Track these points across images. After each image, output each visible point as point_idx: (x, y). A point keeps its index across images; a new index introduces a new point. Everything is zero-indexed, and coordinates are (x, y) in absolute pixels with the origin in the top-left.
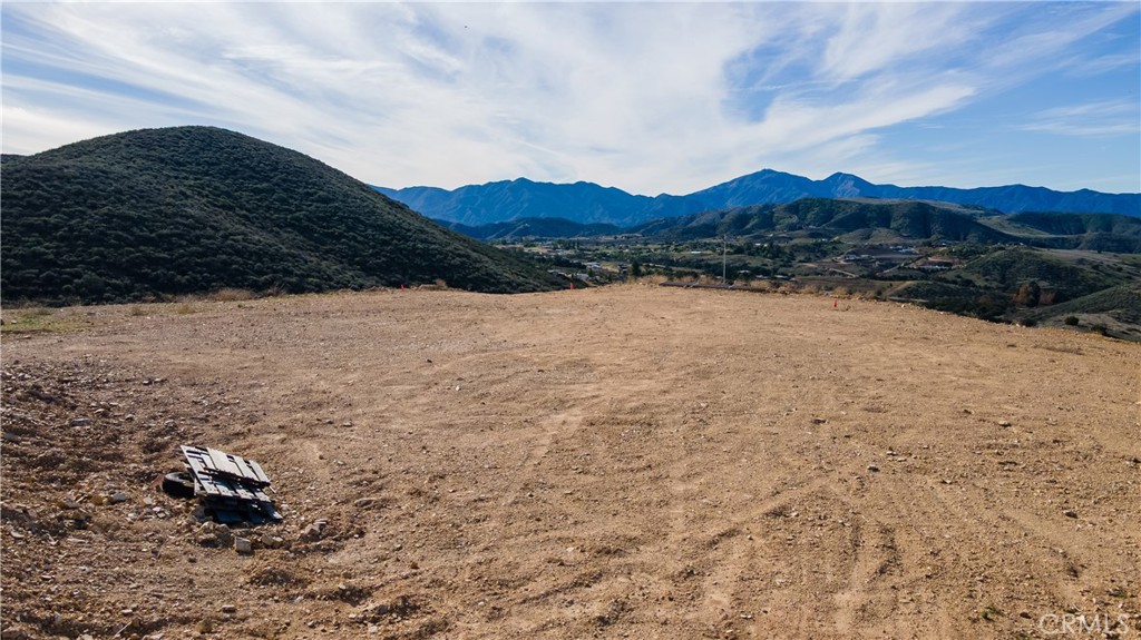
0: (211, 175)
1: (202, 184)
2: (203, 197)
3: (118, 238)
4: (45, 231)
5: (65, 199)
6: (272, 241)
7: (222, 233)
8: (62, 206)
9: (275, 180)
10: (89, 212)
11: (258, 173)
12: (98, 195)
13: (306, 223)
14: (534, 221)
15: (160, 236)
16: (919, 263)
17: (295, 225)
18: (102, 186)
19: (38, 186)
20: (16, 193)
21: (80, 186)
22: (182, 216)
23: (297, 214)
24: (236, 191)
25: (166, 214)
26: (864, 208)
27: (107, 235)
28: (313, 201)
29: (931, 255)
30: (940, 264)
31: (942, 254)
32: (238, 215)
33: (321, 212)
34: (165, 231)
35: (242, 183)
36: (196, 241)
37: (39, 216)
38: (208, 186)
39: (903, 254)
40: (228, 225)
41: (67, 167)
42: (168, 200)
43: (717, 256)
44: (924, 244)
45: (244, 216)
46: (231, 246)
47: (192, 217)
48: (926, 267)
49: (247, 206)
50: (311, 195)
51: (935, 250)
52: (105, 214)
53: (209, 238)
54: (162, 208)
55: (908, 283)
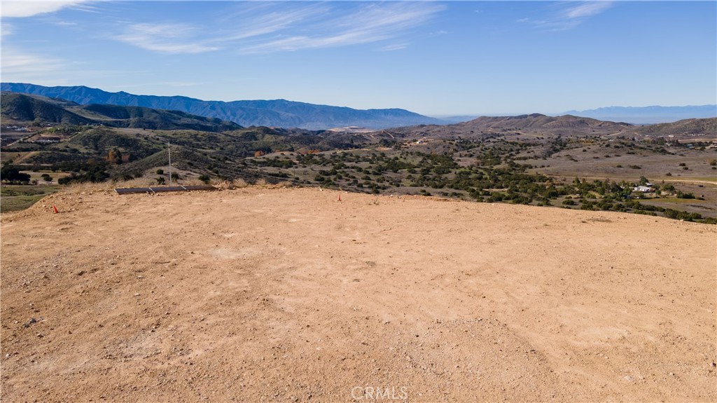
16: (35, 138)
29: (42, 133)
30: (50, 139)
31: (51, 132)
39: (17, 131)
44: (34, 125)
48: (41, 141)
51: (44, 129)
55: (33, 153)
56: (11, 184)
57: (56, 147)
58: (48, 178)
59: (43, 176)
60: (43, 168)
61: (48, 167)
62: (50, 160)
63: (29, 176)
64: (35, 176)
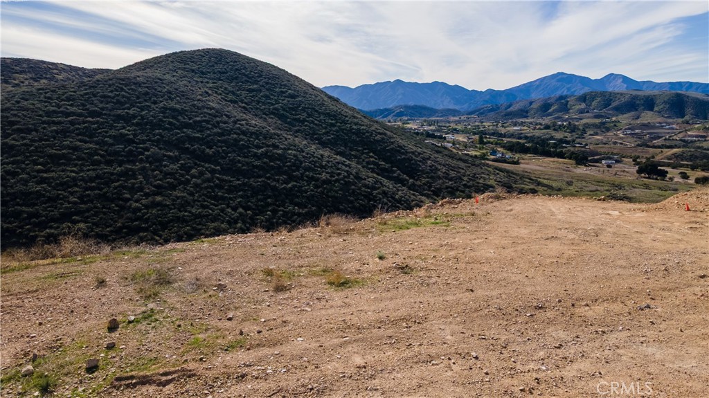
0: (222, 80)
1: (217, 86)
2: (218, 94)
3: (170, 123)
4: (127, 119)
5: (138, 98)
6: (264, 124)
7: (232, 119)
8: (136, 103)
9: (261, 83)
10: (153, 106)
11: (250, 78)
12: (158, 95)
13: (282, 112)
14: (406, 107)
15: (195, 122)
16: (681, 136)
17: (275, 113)
19: (122, 89)
20: (110, 94)
21: (146, 89)
22: (207, 108)
23: (276, 106)
24: (238, 91)
25: (198, 107)
26: (635, 98)
27: (164, 122)
28: (285, 97)
29: (689, 130)
30: (697, 136)
31: (698, 129)
32: (240, 107)
33: (291, 104)
34: (198, 119)
35: (241, 86)
36: (216, 125)
37: (124, 109)
38: (221, 87)
39: (666, 129)
40: (236, 114)
41: (139, 77)
42: (199, 97)
43: (532, 131)
44: (683, 122)
45: (244, 107)
46: (239, 129)
47: (213, 108)
48: (686, 139)
49: (246, 101)
50: (284, 93)
51: (692, 127)
52: (162, 107)
53: (225, 123)
54: (196, 103)
55: (675, 150)
56: (649, 178)
57: (701, 145)
58: (685, 176)
59: (681, 173)
60: (682, 166)
61: (687, 165)
62: (692, 158)
63: (667, 172)
64: (672, 172)
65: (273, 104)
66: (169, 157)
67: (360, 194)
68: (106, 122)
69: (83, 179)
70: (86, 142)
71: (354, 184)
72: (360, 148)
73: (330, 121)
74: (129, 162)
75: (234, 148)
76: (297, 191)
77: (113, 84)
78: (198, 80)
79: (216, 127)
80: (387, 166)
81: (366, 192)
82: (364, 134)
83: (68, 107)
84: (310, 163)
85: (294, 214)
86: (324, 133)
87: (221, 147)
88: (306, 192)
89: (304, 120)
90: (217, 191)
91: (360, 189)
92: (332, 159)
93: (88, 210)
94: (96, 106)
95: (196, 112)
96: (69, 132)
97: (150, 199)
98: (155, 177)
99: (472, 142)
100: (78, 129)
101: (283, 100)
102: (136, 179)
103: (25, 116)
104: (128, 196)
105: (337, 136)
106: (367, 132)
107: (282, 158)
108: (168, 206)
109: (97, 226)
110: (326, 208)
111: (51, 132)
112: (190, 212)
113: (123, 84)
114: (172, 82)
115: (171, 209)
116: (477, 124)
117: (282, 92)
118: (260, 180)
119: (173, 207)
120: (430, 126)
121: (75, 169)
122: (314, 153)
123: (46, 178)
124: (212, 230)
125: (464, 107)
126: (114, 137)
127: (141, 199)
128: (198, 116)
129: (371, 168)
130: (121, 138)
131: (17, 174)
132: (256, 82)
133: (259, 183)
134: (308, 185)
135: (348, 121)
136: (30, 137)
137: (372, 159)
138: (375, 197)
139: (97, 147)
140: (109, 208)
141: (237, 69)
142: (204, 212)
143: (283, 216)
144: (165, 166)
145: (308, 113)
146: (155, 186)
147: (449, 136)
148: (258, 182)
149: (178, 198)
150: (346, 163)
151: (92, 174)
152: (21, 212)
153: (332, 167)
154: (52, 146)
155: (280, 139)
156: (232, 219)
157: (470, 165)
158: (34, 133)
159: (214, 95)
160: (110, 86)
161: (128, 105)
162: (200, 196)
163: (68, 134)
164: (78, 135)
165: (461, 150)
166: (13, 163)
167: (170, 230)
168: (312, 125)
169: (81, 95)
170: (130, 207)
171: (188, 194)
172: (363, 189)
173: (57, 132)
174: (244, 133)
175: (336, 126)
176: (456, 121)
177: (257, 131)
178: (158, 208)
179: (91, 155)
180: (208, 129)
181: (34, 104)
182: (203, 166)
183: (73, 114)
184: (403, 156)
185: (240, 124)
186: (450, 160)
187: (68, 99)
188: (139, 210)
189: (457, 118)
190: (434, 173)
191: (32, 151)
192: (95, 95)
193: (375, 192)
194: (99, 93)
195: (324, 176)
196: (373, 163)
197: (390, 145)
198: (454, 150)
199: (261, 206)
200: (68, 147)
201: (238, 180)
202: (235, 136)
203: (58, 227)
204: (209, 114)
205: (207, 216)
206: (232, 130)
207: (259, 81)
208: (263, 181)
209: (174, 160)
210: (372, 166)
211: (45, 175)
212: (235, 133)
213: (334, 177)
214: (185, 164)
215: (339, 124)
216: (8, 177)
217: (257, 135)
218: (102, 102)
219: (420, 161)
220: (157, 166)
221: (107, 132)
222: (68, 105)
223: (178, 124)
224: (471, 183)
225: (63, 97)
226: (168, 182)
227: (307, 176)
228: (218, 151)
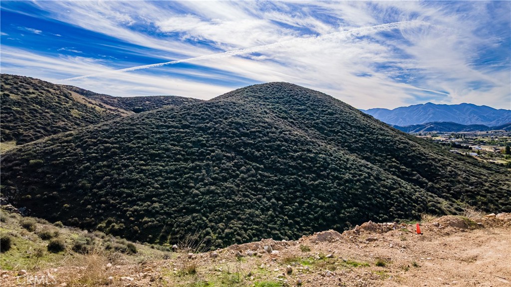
0: (279, 103)
1: (275, 107)
2: (274, 113)
3: (233, 133)
4: (204, 130)
5: (216, 115)
6: (304, 134)
7: (279, 130)
8: (214, 119)
9: (308, 105)
10: (224, 121)
11: (300, 101)
12: (229, 113)
13: (321, 125)
15: (251, 132)
17: (316, 126)
18: (231, 109)
19: (207, 110)
20: (198, 114)
21: (222, 110)
22: (262, 122)
23: (317, 121)
24: (290, 110)
25: (256, 121)
27: (229, 132)
28: (325, 114)
32: (289, 121)
33: (329, 120)
34: (253, 130)
35: (293, 107)
36: (267, 134)
37: (204, 123)
38: (277, 108)
40: (283, 127)
41: (221, 102)
42: (258, 115)
45: (292, 122)
46: (283, 137)
47: (267, 122)
49: (294, 117)
50: (325, 111)
52: (230, 122)
53: (273, 133)
54: (254, 119)
65: (314, 120)
66: (228, 157)
67: (379, 193)
68: (191, 132)
69: (166, 172)
70: (175, 145)
71: (374, 184)
72: (384, 154)
73: (360, 132)
74: (199, 160)
75: (277, 152)
76: (322, 187)
77: (202, 107)
78: (262, 103)
79: (266, 136)
80: (408, 170)
81: (383, 191)
82: (388, 143)
83: (171, 122)
84: (336, 165)
85: (317, 206)
86: (354, 142)
87: (267, 150)
88: (330, 188)
89: (338, 132)
90: (257, 183)
91: (378, 188)
92: (356, 163)
93: (164, 194)
94: (188, 122)
95: (254, 125)
96: (167, 139)
97: (207, 188)
98: (214, 171)
99: (499, 152)
100: (172, 137)
101: (323, 117)
102: (201, 172)
103: (144, 128)
104: (192, 185)
105: (365, 144)
106: (392, 141)
107: (313, 160)
108: (218, 193)
109: (167, 207)
110: (346, 203)
111: (156, 139)
112: (233, 199)
113: (208, 107)
114: (242, 105)
115: (220, 196)
116: (504, 137)
117: (323, 111)
118: (293, 177)
119: (221, 195)
120: (457, 138)
121: (163, 164)
122: (341, 157)
123: (145, 170)
124: (247, 215)
125: (493, 124)
126: (193, 142)
127: (201, 188)
128: (254, 128)
129: (392, 171)
130: (198, 144)
131: (129, 166)
132: (304, 104)
133: (291, 180)
134: (333, 183)
135: (375, 132)
136: (142, 142)
137: (394, 164)
138: (392, 196)
139: (181, 149)
140: (178, 193)
141: (291, 96)
142: (245, 200)
143: (308, 207)
144: (223, 164)
145: (342, 127)
146: (212, 178)
147: (475, 147)
148: (291, 178)
149: (227, 188)
150: (368, 166)
151: (173, 168)
152: (124, 192)
153: (355, 169)
154: (153, 148)
155: (315, 145)
156: (265, 207)
157: (493, 172)
158: (146, 139)
159: (271, 113)
160: (200, 108)
161: (208, 120)
162: (244, 187)
163: (166, 140)
164: (171, 140)
165: (486, 159)
166: (128, 159)
167: (215, 213)
168: (344, 136)
169: (181, 115)
170: (192, 193)
171: (235, 185)
172: (382, 188)
173: (159, 139)
174: (286, 141)
175: (364, 136)
176: (483, 135)
177: (297, 139)
178: (211, 195)
179: (176, 154)
180: (260, 137)
181: (151, 121)
182: (251, 165)
183: (172, 127)
184: (423, 162)
185: (284, 134)
186: (472, 167)
187: (172, 117)
188: (197, 195)
189: (485, 133)
190: (454, 178)
191: (141, 151)
192: (189, 114)
193: (392, 192)
194: (191, 113)
195: (347, 176)
196: (395, 167)
197: (412, 153)
198: (479, 159)
199: (291, 198)
200: (163, 149)
201: (276, 176)
202: (279, 142)
203: (142, 205)
204: (263, 127)
205: (246, 203)
206: (277, 138)
207: (306, 104)
208: (295, 178)
209: (230, 159)
210: (394, 169)
211: (144, 168)
212: (279, 140)
213: (356, 177)
214: (238, 162)
215: (367, 135)
216: (123, 168)
217: (296, 142)
218: (192, 119)
219: (440, 167)
220: (217, 164)
221: (190, 139)
222: (171, 121)
223: (239, 133)
224: (493, 189)
225: (170, 116)
226: (222, 176)
227: (332, 176)
228: (264, 154)
